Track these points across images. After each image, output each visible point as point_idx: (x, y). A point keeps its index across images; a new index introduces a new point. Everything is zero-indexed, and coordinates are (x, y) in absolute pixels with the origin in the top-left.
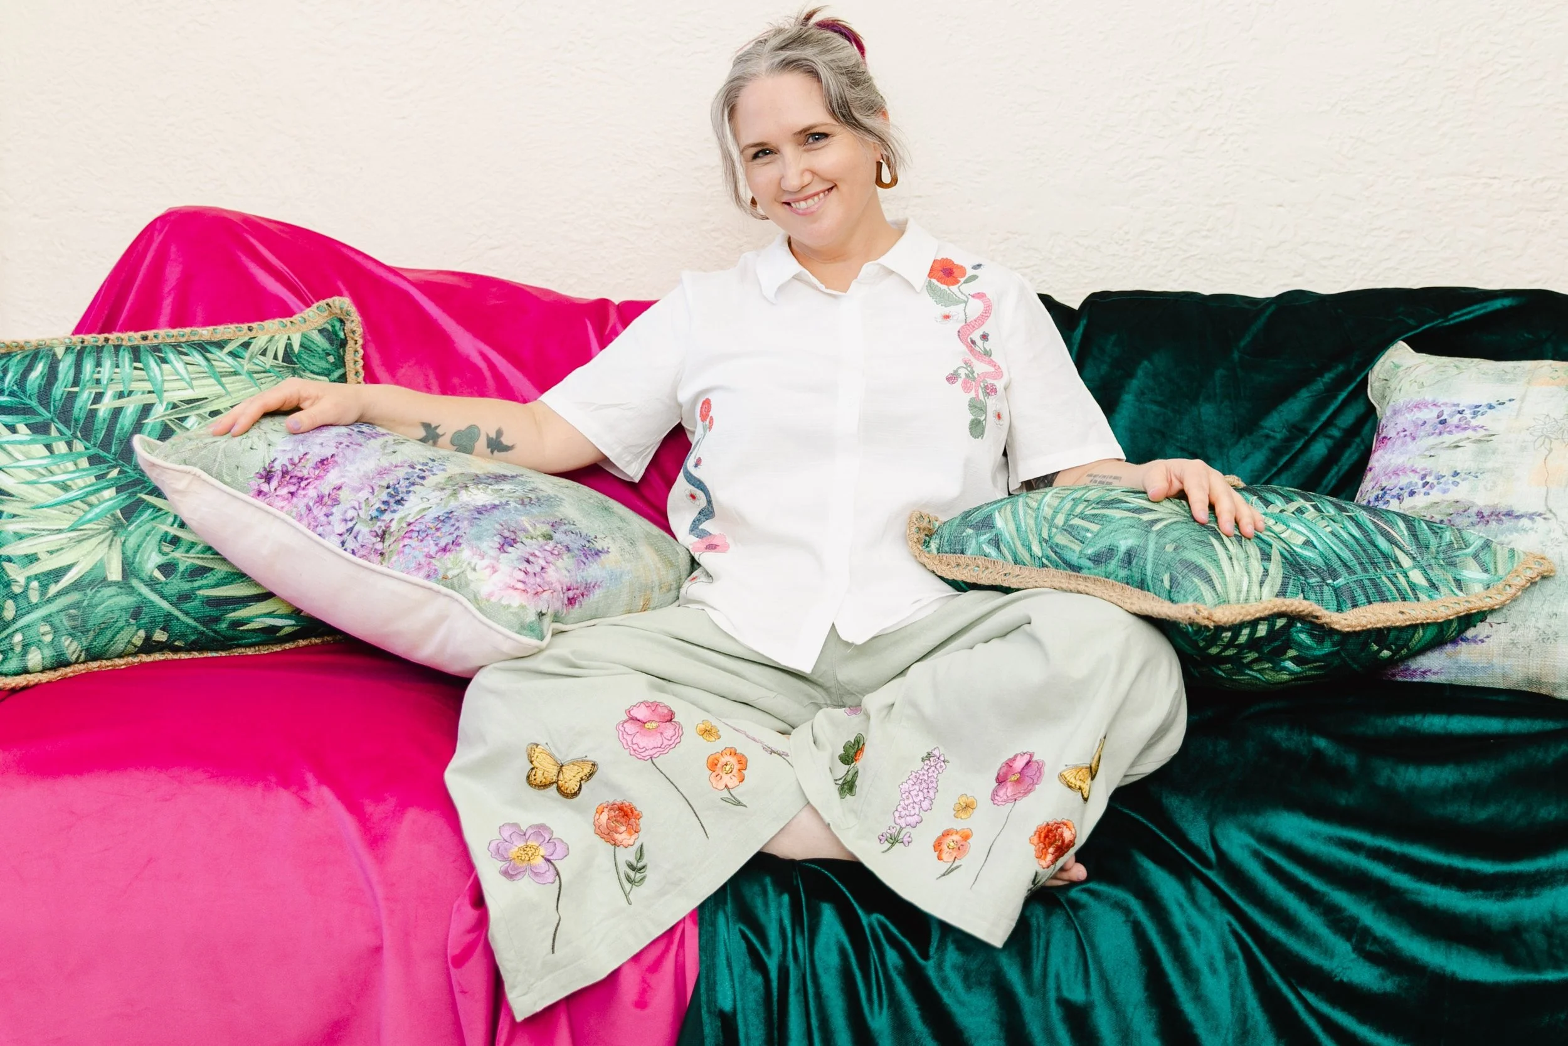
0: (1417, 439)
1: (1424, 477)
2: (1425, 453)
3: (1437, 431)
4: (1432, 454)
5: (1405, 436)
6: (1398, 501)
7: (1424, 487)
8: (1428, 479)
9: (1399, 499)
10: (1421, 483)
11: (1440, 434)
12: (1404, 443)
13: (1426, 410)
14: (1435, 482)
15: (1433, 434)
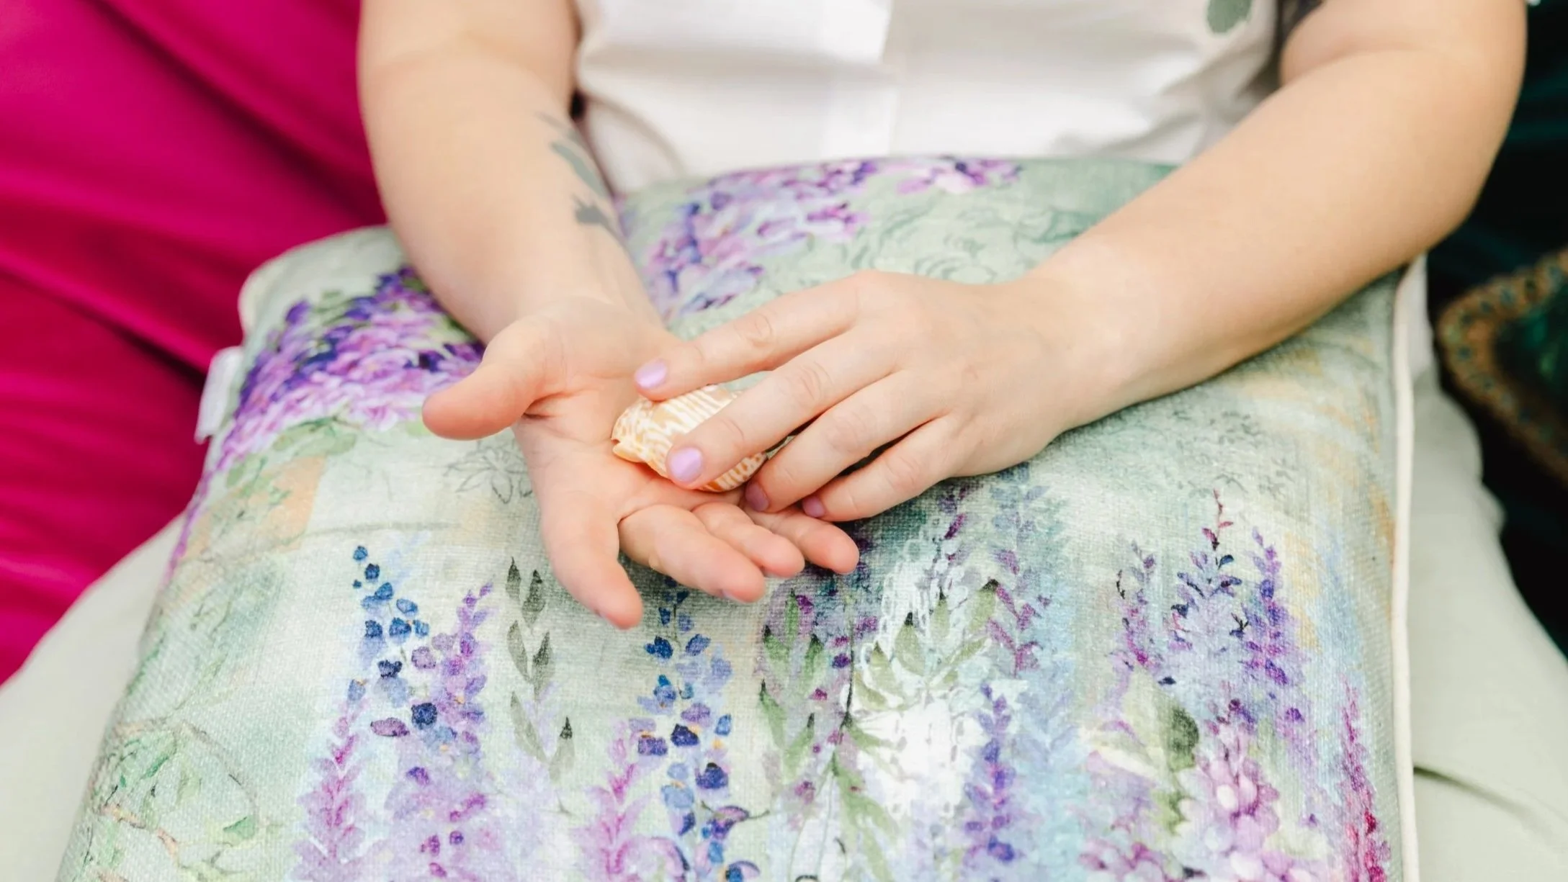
0: (485, 788)
1: (654, 747)
2: (550, 752)
3: (461, 726)
4: (558, 730)
5: (457, 838)
6: (735, 831)
7: (693, 740)
8: (663, 727)
9: (730, 824)
10: (675, 753)
11: (475, 715)
12: (488, 838)
13: (359, 783)
14: (680, 706)
15: (471, 738)
